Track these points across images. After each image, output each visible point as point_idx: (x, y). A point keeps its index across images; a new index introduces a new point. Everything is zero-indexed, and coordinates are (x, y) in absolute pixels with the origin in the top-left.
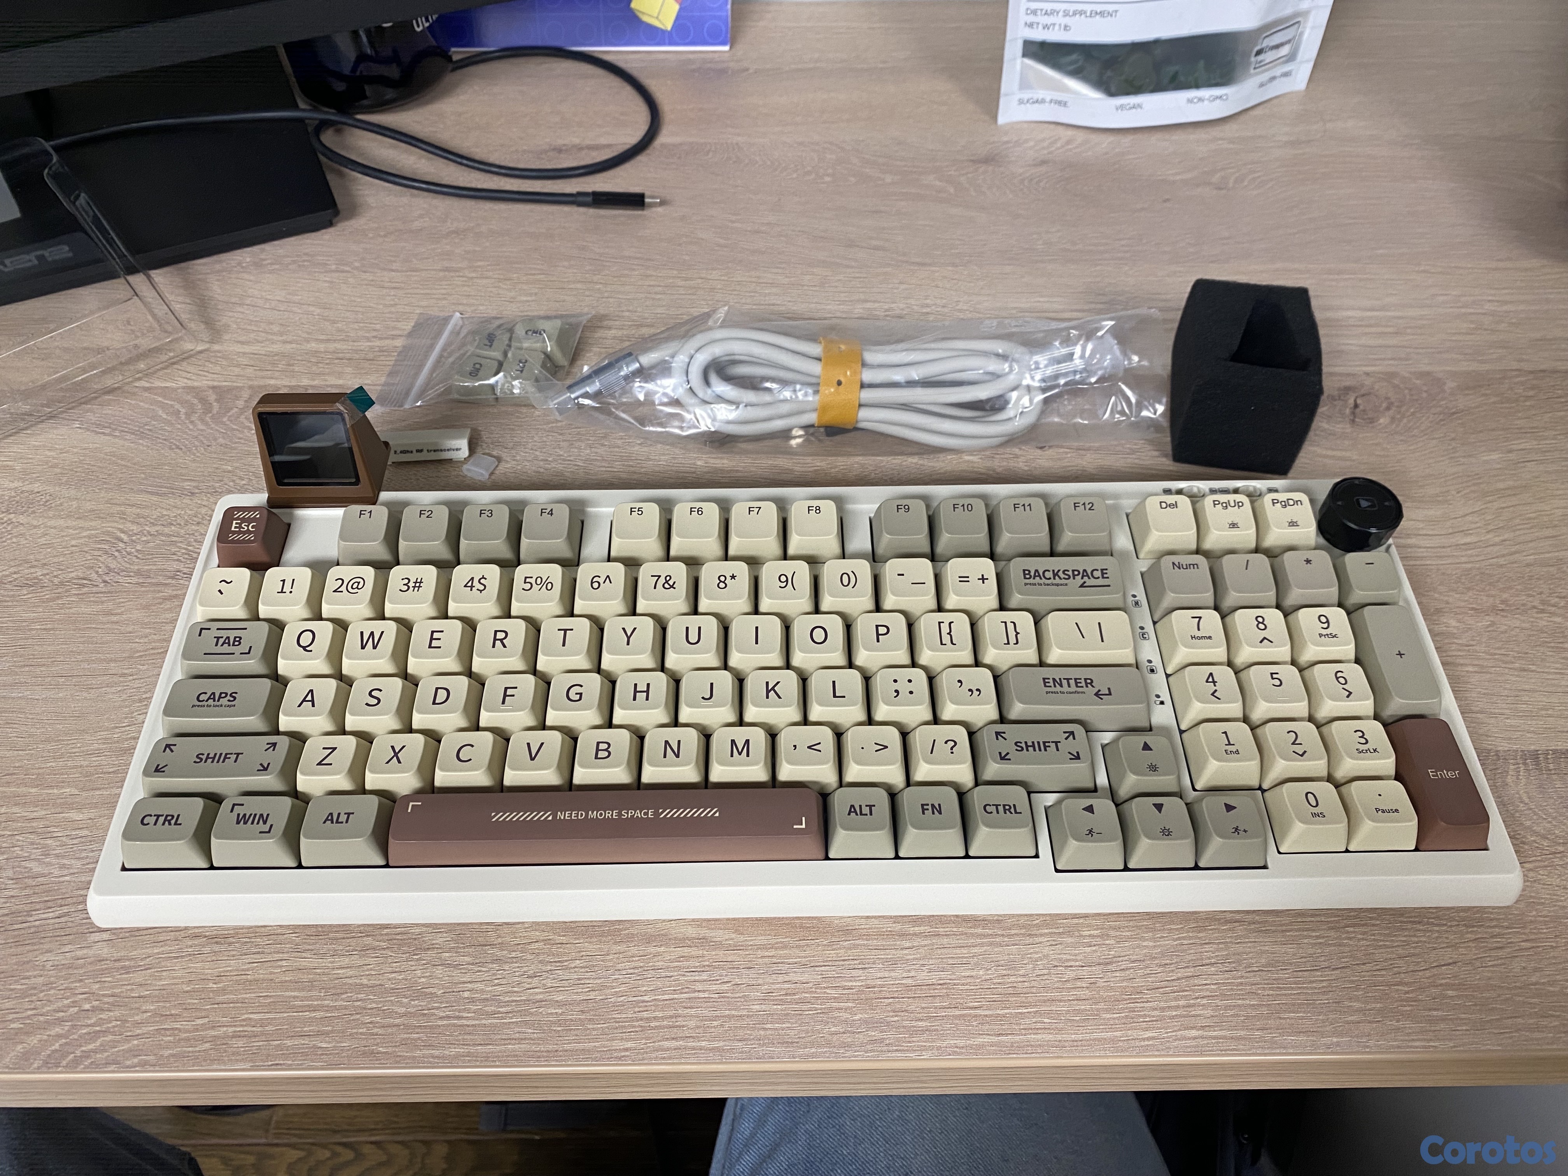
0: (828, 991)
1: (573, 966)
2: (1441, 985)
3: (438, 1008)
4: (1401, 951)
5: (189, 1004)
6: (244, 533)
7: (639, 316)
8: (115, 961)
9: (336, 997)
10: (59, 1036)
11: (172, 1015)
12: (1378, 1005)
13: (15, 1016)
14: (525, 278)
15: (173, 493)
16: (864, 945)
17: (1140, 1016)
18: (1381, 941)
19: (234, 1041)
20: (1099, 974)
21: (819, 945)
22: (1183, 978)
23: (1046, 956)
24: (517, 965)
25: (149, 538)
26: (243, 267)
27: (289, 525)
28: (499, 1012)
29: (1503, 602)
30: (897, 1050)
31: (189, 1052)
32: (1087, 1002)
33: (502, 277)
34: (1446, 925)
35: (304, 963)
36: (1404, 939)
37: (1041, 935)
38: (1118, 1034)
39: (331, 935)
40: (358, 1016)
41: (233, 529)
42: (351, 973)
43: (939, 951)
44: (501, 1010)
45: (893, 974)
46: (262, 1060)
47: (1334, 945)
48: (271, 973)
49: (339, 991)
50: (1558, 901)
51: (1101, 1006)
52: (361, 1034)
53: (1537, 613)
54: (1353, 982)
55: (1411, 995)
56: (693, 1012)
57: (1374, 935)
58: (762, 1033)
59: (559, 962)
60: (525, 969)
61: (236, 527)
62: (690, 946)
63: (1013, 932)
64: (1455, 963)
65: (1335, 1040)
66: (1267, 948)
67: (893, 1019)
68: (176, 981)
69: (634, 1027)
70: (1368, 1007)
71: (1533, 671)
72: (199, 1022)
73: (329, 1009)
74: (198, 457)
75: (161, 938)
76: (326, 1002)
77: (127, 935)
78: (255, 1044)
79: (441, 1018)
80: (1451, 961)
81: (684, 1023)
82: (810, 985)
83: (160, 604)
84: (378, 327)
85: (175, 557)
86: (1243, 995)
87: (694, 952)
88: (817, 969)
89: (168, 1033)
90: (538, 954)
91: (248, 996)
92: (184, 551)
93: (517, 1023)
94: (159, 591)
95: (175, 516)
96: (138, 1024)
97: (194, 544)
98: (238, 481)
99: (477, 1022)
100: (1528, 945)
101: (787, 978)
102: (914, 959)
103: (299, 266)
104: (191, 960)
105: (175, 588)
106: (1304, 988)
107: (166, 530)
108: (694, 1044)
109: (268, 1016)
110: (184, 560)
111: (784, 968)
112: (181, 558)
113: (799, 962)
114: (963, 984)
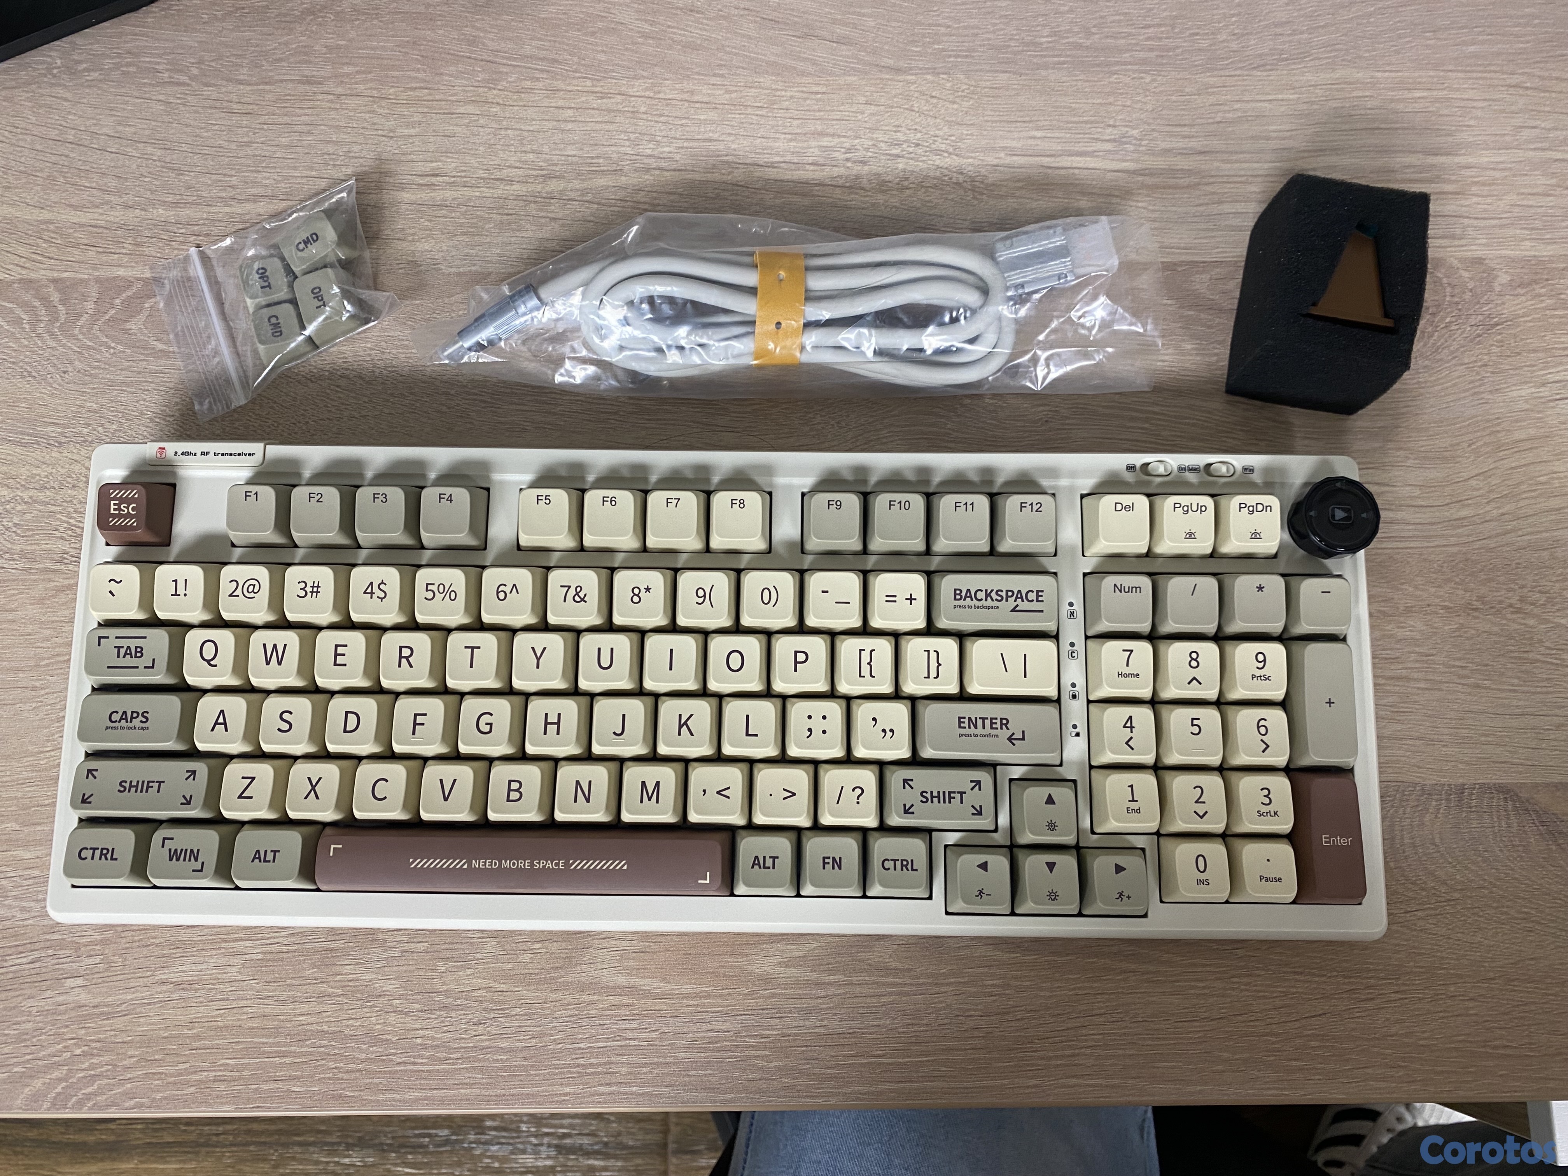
0: (747, 1039)
1: (514, 1013)
2: (1308, 1036)
3: (394, 1054)
4: (1278, 1002)
5: (169, 1049)
7: (545, 161)
8: (94, 1007)
9: (301, 1043)
10: (60, 1080)
11: (156, 1060)
13: (15, 1060)
14: (404, 96)
15: (38, 443)
16: (782, 994)
17: (1028, 1065)
19: (216, 1085)
20: (996, 1024)
21: (739, 994)
22: (1072, 1028)
24: (462, 1012)
26: (54, 76)
27: (174, 486)
28: (450, 1059)
29: (1480, 598)
30: (807, 1096)
31: (178, 1095)
33: (375, 93)
34: (1325, 975)
35: (268, 1010)
37: (947, 984)
38: (1005, 1081)
39: (289, 982)
40: (324, 1062)
42: (312, 1019)
43: (851, 1001)
44: (452, 1056)
45: (807, 1023)
46: (244, 1103)
48: (239, 1020)
49: (303, 1038)
50: (1438, 951)
52: (329, 1078)
53: (1512, 613)
54: (1226, 1032)
55: (1276, 1046)
56: (624, 1058)
57: (1256, 985)
58: (686, 1079)
59: (501, 1009)
60: (470, 1016)
62: (621, 995)
63: (921, 981)
64: (1324, 1014)
65: (1199, 1088)
66: (1154, 999)
67: (805, 1067)
68: (152, 1027)
69: (571, 1073)
70: (1237, 1057)
71: (1486, 688)
72: (181, 1066)
73: (295, 1054)
74: (56, 389)
75: (132, 985)
76: (293, 1048)
77: (100, 980)
78: (235, 1088)
79: (399, 1063)
80: (1321, 1012)
81: (617, 1070)
82: (732, 1033)
83: (53, 596)
84: (234, 181)
85: (58, 534)
86: (1124, 1045)
87: (626, 1000)
88: (738, 1018)
89: (156, 1077)
90: (481, 1002)
91: (221, 1042)
92: (66, 525)
93: (467, 1068)
94: (50, 580)
95: (46, 477)
96: (127, 1068)
98: (107, 425)
99: (431, 1068)
100: (1399, 996)
101: (710, 1027)
102: (827, 1008)
103: (124, 73)
104: (162, 1006)
105: (65, 576)
106: (1181, 1038)
107: (41, 496)
108: (627, 1090)
109: (242, 1061)
110: (68, 538)
111: (707, 1016)
112: (64, 535)
113: (722, 1011)
114: (870, 1034)
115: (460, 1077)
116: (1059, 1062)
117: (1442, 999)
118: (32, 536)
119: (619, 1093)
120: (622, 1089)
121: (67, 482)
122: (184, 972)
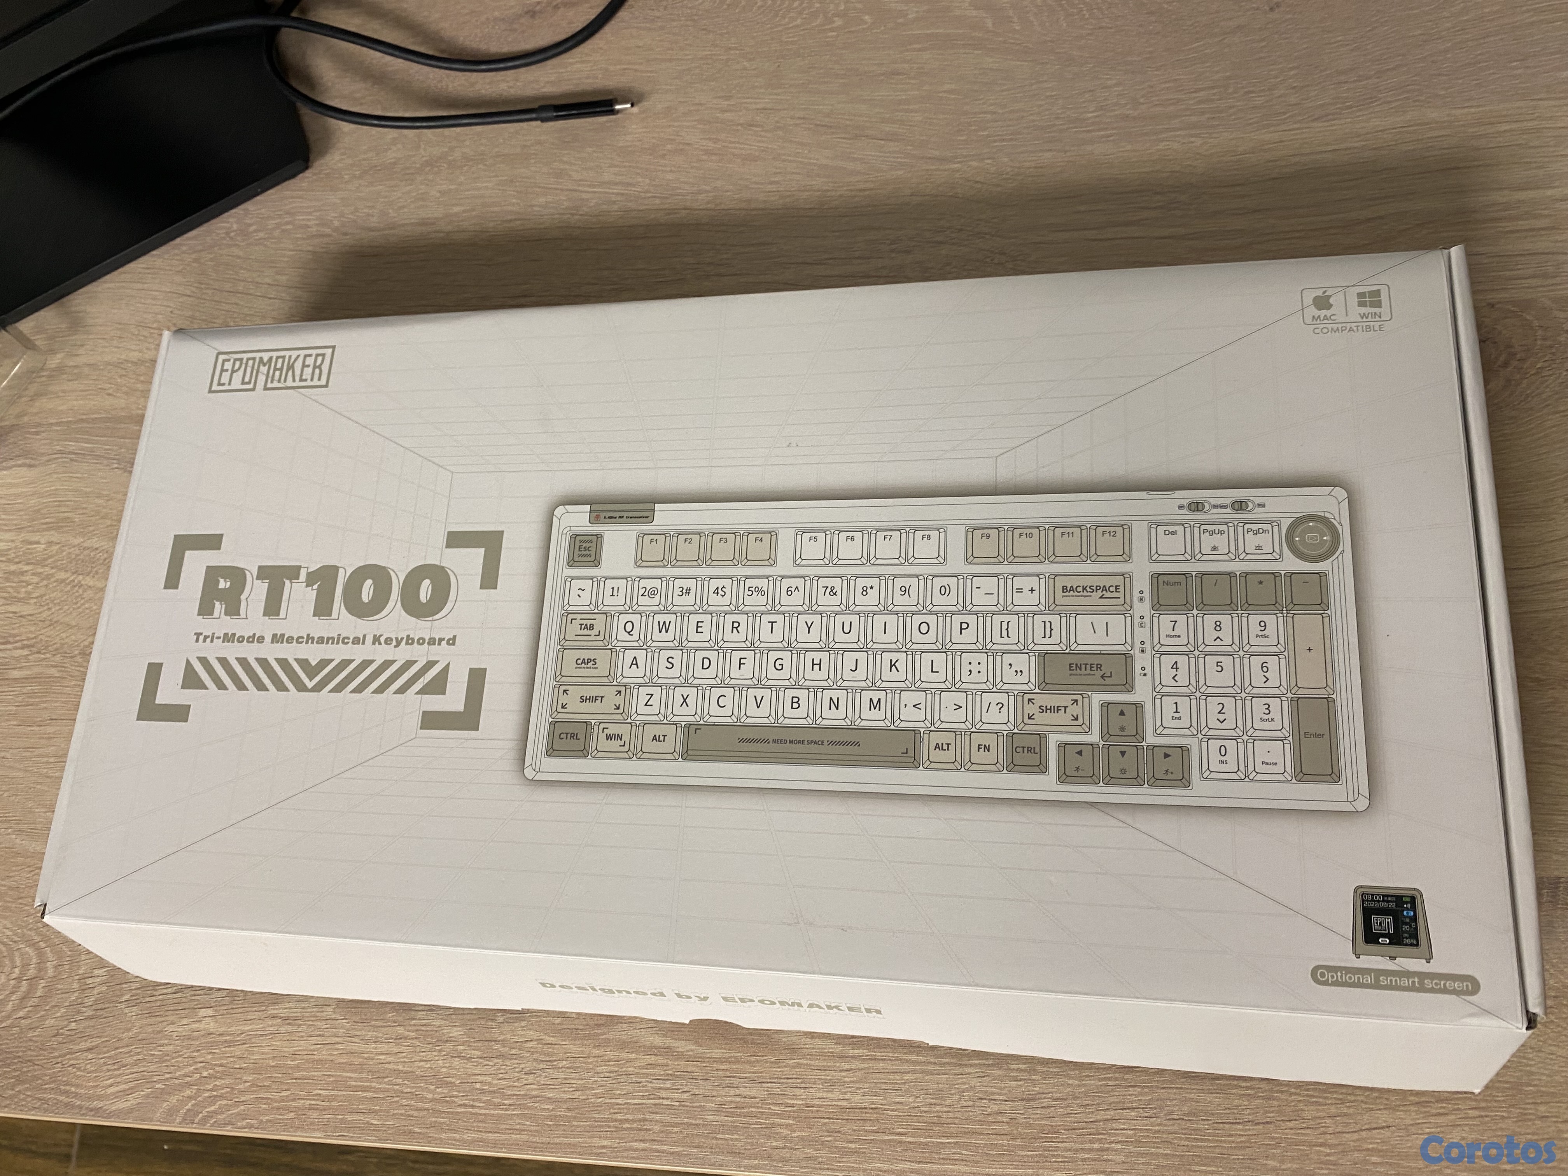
0: (772, 1107)
1: (561, 1065)
2: (1368, 1150)
3: (457, 1097)
5: (275, 1077)
8: (221, 1035)
9: (380, 1080)
10: (190, 1098)
11: (264, 1086)
12: (1295, 1166)
13: (158, 1077)
16: (807, 1064)
17: (1053, 1156)
18: (1314, 1096)
19: (310, 1112)
20: (1020, 1110)
21: (767, 1062)
22: (1100, 1121)
23: (973, 1088)
24: (516, 1061)
26: (230, 238)
28: (504, 1105)
30: (828, 1169)
31: (280, 1119)
32: (1005, 1137)
35: (355, 1047)
36: (1341, 1097)
37: (971, 1066)
39: (373, 1023)
40: (398, 1099)
42: (390, 1059)
43: (874, 1076)
44: (506, 1102)
45: (830, 1095)
46: (331, 1131)
47: (1263, 1098)
48: (331, 1055)
49: (382, 1075)
50: (1528, 1065)
51: (1018, 1142)
52: (402, 1114)
54: (1273, 1138)
55: (1331, 1158)
56: (658, 1117)
57: (1308, 1090)
58: (714, 1142)
59: (550, 1061)
60: (523, 1066)
62: (657, 1055)
63: (945, 1060)
64: (1388, 1127)
66: (1192, 1096)
67: (826, 1139)
68: (263, 1056)
69: (609, 1127)
70: (1283, 1167)
72: (285, 1094)
73: (376, 1090)
75: (249, 1017)
76: (373, 1085)
78: (326, 1117)
79: (460, 1105)
81: (650, 1127)
86: (1157, 1143)
87: (661, 1060)
89: (265, 1101)
90: (533, 1053)
91: (316, 1074)
93: (518, 1115)
96: (242, 1092)
99: (487, 1112)
100: (1476, 1113)
101: (738, 1092)
102: (851, 1082)
104: (272, 1038)
106: (1221, 1141)
108: (658, 1147)
109: (333, 1093)
111: (736, 1081)
113: (749, 1077)
114: (893, 1110)
115: (511, 1122)
116: (1087, 1156)
117: (1530, 1120)
119: (651, 1150)
120: (654, 1147)
122: (290, 1008)
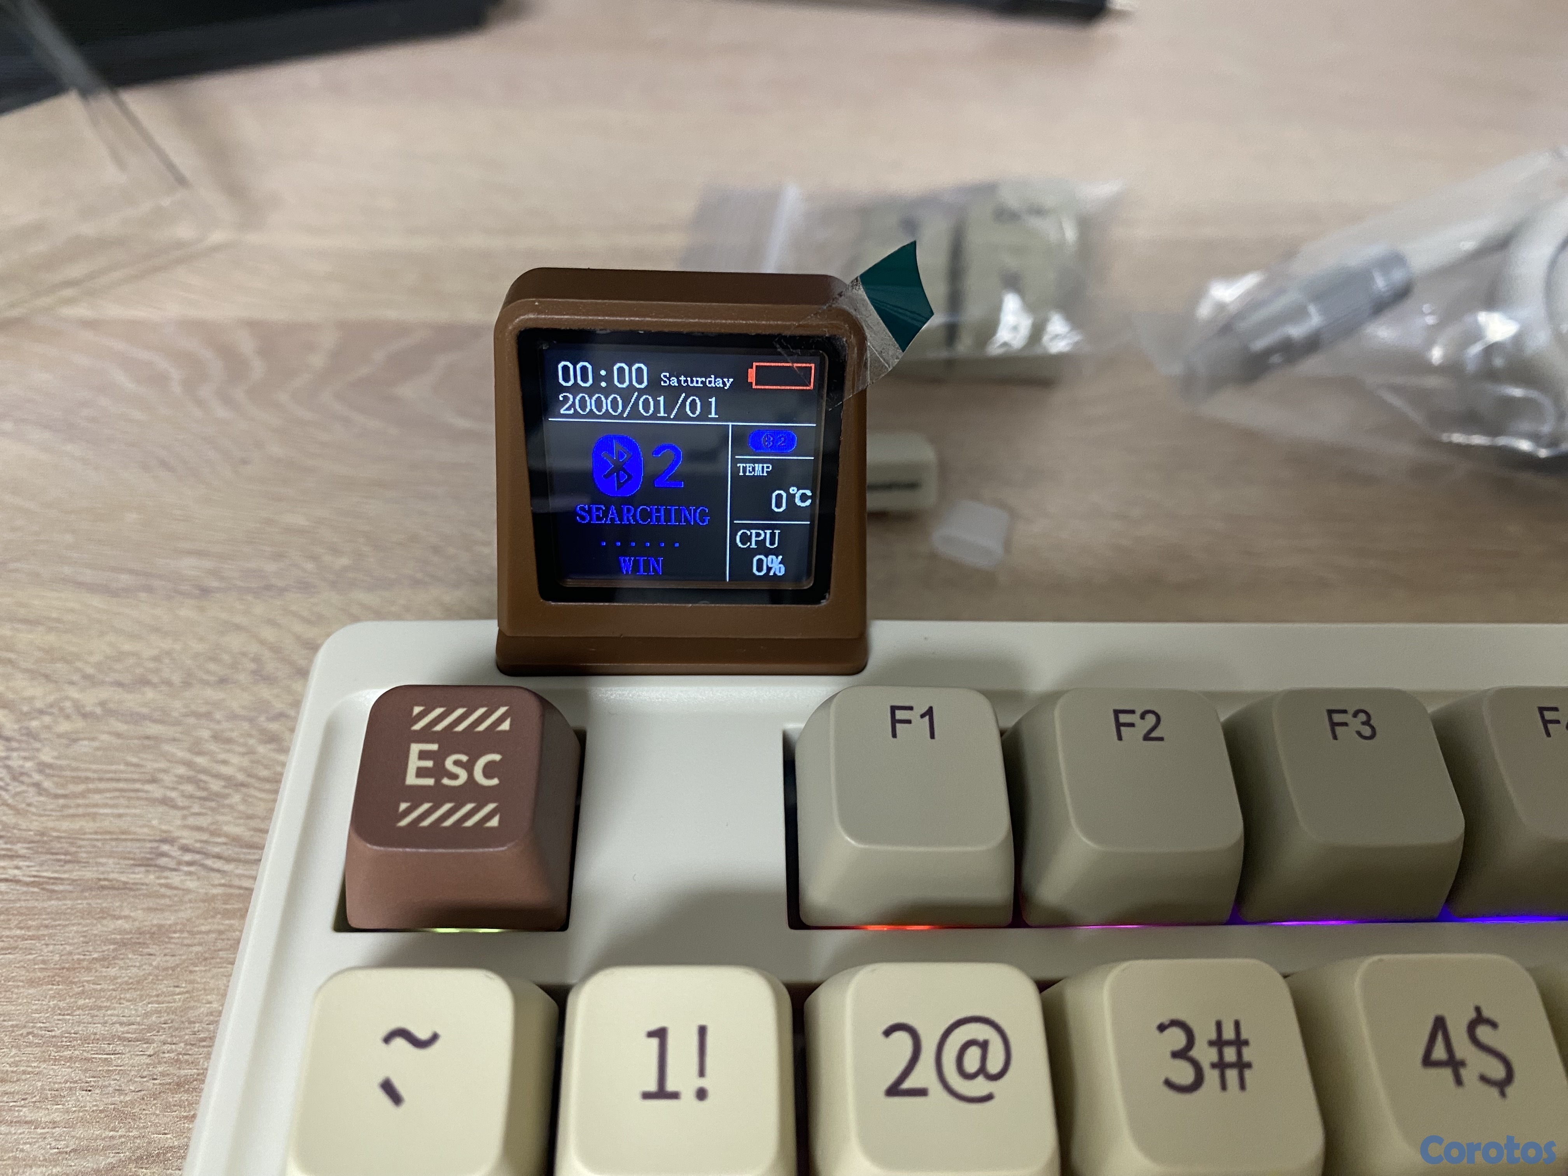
6: (459, 796)
15: (149, 589)
25: (80, 724)
27: (581, 737)
41: (411, 779)
61: (421, 773)
83: (106, 961)
85: (156, 791)
92: (181, 770)
94: (105, 914)
95: (156, 659)
97: (212, 747)
98: (327, 558)
105: (151, 903)
107: (131, 701)
110: (181, 802)
112: (173, 794)
118: (83, 795)
121: (208, 672)
